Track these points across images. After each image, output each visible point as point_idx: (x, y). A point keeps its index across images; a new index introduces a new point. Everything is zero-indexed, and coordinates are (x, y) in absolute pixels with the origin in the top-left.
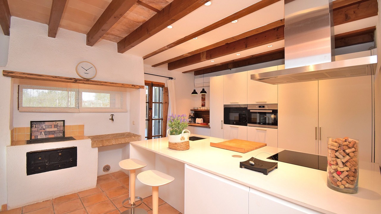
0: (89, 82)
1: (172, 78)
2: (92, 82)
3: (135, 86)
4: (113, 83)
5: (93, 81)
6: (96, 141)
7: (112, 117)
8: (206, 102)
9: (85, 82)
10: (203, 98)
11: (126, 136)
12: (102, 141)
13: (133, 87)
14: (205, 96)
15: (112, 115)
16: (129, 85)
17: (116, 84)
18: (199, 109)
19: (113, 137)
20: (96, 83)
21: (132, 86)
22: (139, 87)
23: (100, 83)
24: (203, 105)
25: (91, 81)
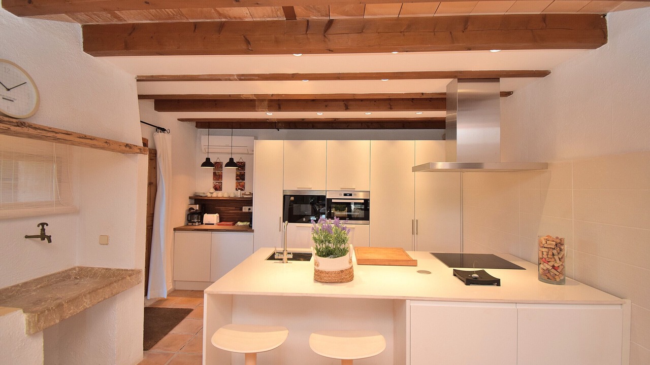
0: (25, 130)
1: (163, 130)
2: (31, 131)
3: (130, 148)
4: (85, 137)
5: (35, 128)
6: (43, 312)
7: (43, 230)
8: (223, 182)
9: (13, 128)
10: (217, 174)
11: (76, 278)
12: (60, 306)
13: (128, 149)
14: (223, 171)
15: (43, 224)
16: (120, 144)
17: (91, 139)
18: (209, 195)
19: (41, 287)
20: (44, 133)
21: (124, 148)
22: (138, 151)
23: (54, 134)
24: (218, 188)
25: (30, 126)
